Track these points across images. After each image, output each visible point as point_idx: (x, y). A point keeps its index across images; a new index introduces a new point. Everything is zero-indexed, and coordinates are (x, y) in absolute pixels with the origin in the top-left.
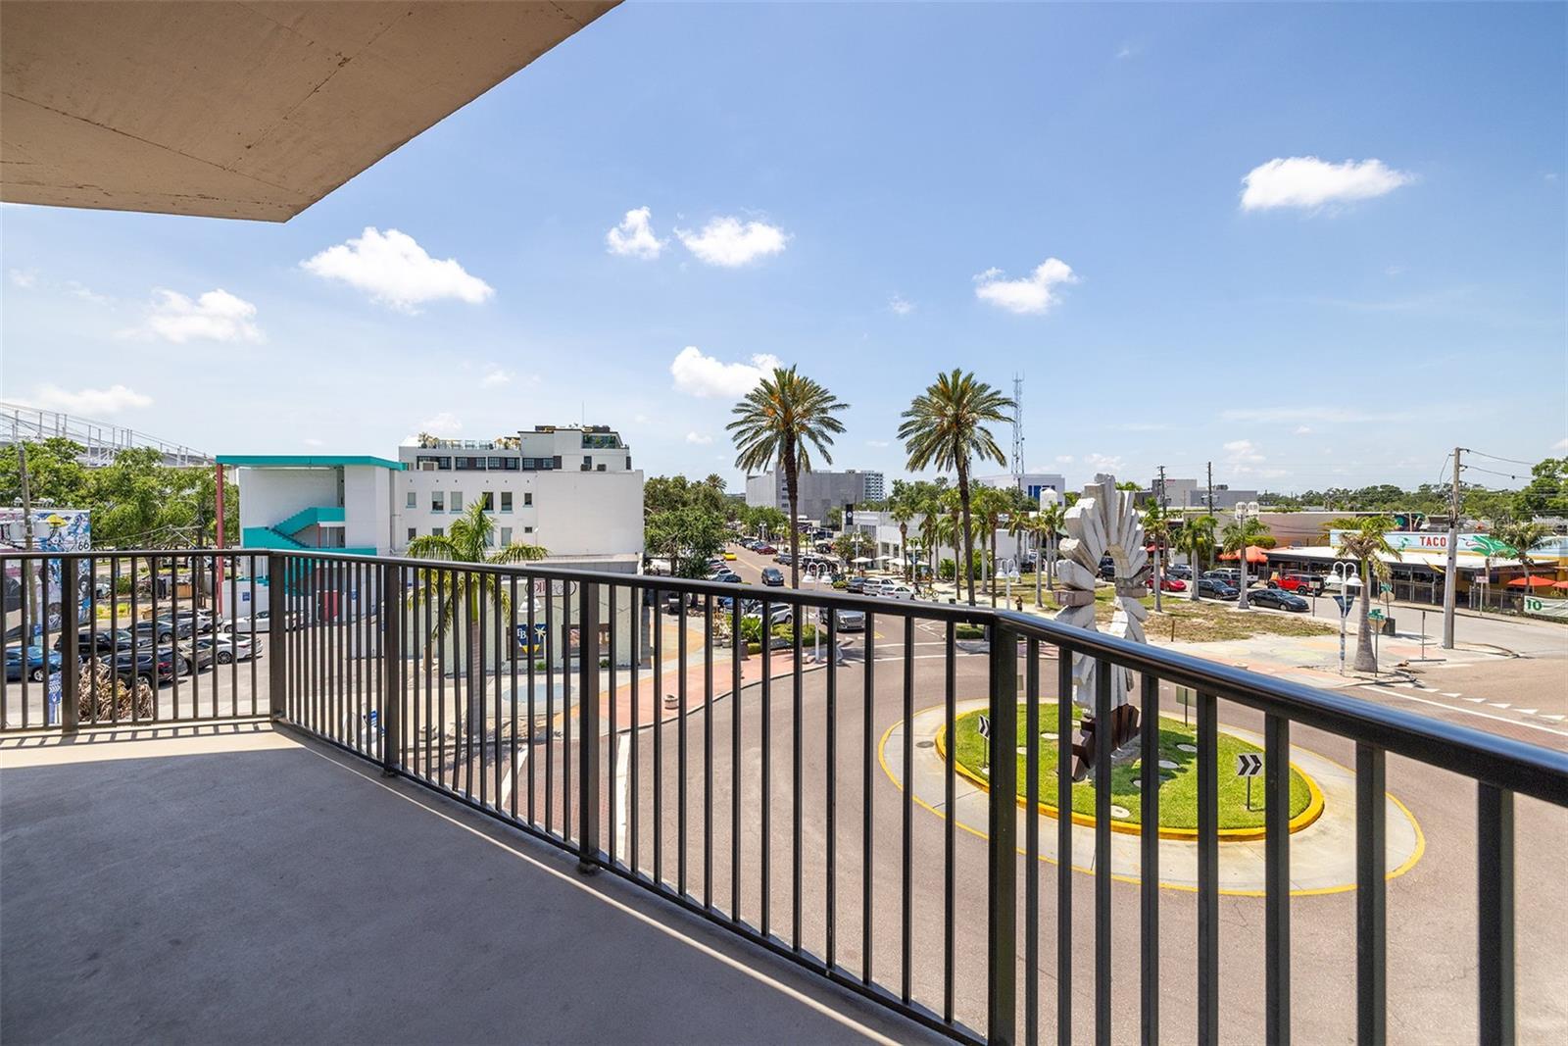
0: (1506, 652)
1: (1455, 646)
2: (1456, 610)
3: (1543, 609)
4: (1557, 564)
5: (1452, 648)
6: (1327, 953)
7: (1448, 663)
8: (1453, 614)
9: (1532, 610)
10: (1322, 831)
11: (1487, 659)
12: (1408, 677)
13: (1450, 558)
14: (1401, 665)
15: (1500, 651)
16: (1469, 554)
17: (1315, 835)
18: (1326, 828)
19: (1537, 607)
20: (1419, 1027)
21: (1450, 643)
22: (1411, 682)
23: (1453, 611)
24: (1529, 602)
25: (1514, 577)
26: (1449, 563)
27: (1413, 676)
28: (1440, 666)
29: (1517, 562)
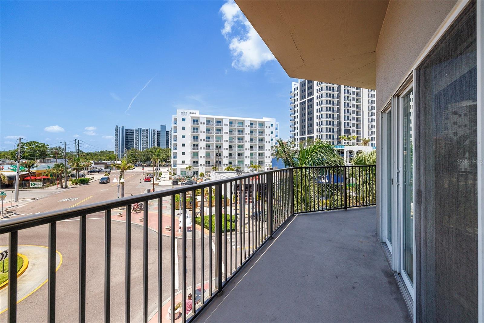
0: (34, 199)
1: (19, 200)
2: (19, 190)
3: (35, 185)
4: (36, 172)
5: (18, 201)
6: (64, 292)
7: (20, 206)
8: (18, 191)
9: (32, 186)
10: (33, 265)
11: (30, 202)
12: (12, 213)
13: (17, 173)
14: (6, 210)
15: (32, 199)
16: (9, 171)
17: (32, 267)
18: (34, 263)
19: (34, 185)
20: (95, 289)
21: (17, 200)
22: (15, 214)
23: (18, 190)
24: (31, 184)
25: (27, 177)
26: (17, 174)
27: (14, 212)
28: (18, 207)
29: (27, 172)
